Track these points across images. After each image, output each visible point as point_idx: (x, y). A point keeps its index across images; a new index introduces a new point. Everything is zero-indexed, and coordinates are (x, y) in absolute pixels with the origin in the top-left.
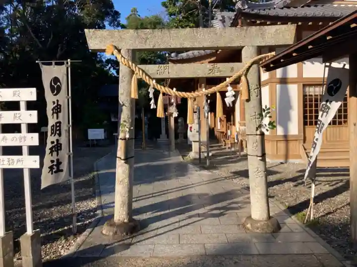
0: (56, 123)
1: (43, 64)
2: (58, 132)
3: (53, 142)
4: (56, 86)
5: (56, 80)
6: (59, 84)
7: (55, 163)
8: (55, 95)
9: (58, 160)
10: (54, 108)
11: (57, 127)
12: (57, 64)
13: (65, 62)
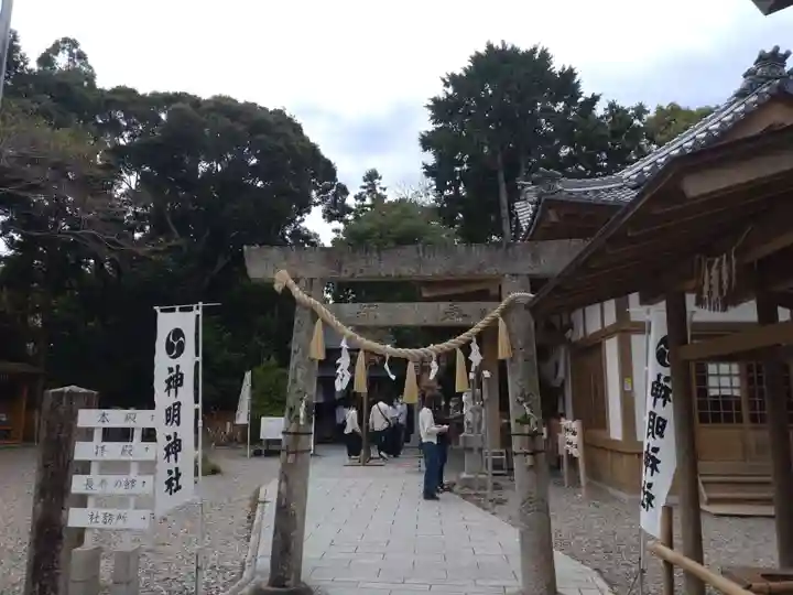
0: (174, 405)
1: (162, 311)
2: (176, 419)
3: (169, 438)
4: (176, 343)
5: (178, 333)
6: (181, 339)
7: (174, 475)
8: (174, 357)
9: (177, 469)
10: (171, 378)
11: (175, 410)
12: (181, 310)
13: (195, 306)
